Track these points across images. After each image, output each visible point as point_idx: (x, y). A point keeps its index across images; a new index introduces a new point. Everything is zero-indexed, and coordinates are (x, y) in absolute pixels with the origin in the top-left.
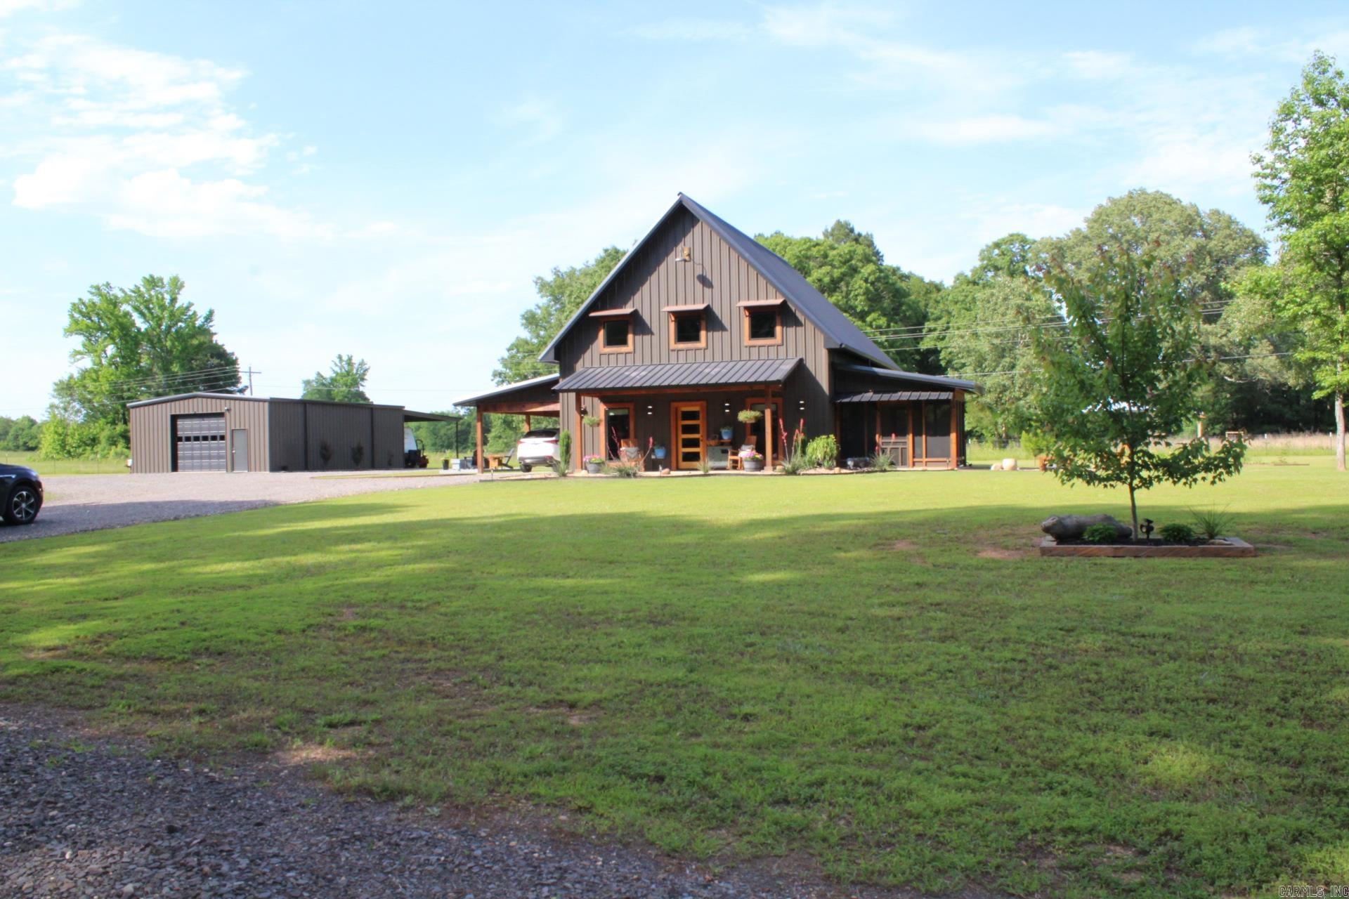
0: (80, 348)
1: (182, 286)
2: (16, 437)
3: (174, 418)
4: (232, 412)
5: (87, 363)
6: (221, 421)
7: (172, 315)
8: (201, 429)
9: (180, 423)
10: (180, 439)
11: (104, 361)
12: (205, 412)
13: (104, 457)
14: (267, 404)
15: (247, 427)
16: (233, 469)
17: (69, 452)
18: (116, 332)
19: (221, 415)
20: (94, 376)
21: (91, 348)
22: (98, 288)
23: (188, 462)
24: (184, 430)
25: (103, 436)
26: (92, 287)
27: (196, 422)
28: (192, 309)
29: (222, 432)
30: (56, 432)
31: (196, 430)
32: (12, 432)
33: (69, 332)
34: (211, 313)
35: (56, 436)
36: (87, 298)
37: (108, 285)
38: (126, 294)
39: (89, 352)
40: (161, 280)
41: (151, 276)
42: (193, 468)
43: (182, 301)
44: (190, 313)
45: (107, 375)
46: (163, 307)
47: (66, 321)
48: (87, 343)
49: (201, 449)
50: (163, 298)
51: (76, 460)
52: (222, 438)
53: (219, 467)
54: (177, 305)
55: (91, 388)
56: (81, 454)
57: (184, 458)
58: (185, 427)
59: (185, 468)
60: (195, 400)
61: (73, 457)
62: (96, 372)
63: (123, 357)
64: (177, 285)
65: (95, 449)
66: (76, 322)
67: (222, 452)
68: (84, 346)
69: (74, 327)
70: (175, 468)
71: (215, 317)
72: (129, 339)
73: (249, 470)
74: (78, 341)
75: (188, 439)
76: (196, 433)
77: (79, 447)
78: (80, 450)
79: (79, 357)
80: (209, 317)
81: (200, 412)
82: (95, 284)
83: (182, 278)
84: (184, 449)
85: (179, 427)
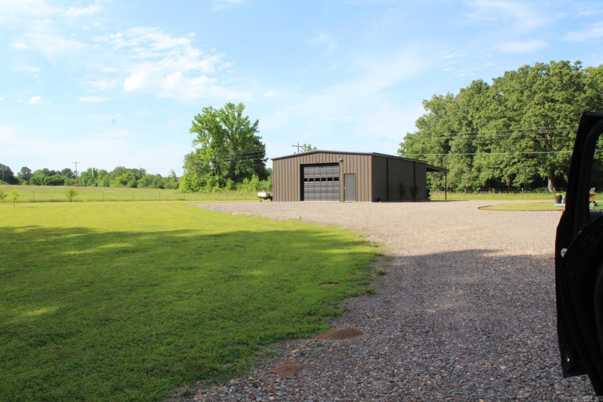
0: (197, 139)
1: (243, 108)
2: (156, 183)
3: (302, 167)
4: (344, 162)
5: (200, 146)
6: (336, 168)
7: (239, 123)
8: (320, 173)
9: (306, 169)
10: (306, 180)
11: (208, 145)
12: (324, 162)
13: (211, 191)
14: (370, 157)
15: (355, 172)
16: (344, 200)
17: (192, 189)
18: (214, 131)
19: (336, 164)
20: (203, 152)
21: (202, 138)
22: (206, 109)
23: (311, 195)
24: (308, 174)
25: (209, 181)
26: (204, 108)
27: (317, 169)
28: (248, 119)
29: (336, 176)
30: (186, 180)
31: (317, 174)
32: (154, 181)
33: (192, 131)
34: (258, 121)
35: (187, 182)
36: (202, 113)
37: (211, 108)
38: (217, 112)
39: (201, 141)
40: (234, 105)
41: (230, 103)
42: (315, 198)
43: (243, 116)
44: (247, 121)
45: (210, 151)
46: (234, 118)
47: (191, 126)
48: (200, 137)
49: (320, 186)
50: (234, 115)
51: (196, 193)
52: (337, 179)
53: (333, 199)
54: (241, 117)
55: (202, 158)
56: (198, 190)
57: (308, 192)
58: (309, 172)
59: (309, 199)
60: (318, 155)
61: (194, 191)
62: (204, 150)
63: (217, 143)
64: (241, 107)
65: (204, 188)
66: (195, 125)
67: (336, 189)
68: (198, 138)
69: (195, 129)
70: (302, 199)
71: (259, 124)
72: (219, 134)
73: (357, 200)
74: (195, 135)
75: (311, 180)
76: (317, 176)
77: (197, 186)
78: (197, 188)
79: (196, 143)
80: (256, 124)
81: (321, 162)
82: (205, 107)
83: (244, 104)
84: (308, 187)
85: (305, 172)
